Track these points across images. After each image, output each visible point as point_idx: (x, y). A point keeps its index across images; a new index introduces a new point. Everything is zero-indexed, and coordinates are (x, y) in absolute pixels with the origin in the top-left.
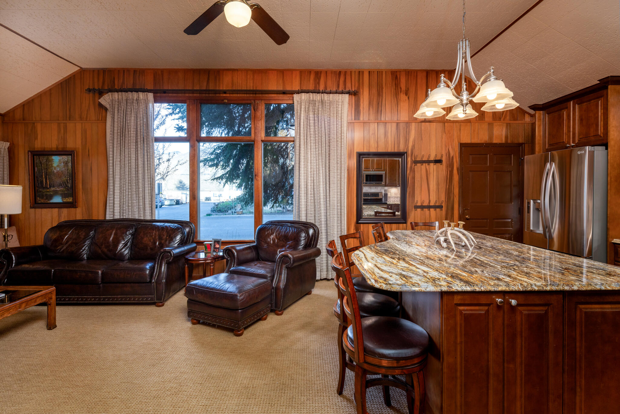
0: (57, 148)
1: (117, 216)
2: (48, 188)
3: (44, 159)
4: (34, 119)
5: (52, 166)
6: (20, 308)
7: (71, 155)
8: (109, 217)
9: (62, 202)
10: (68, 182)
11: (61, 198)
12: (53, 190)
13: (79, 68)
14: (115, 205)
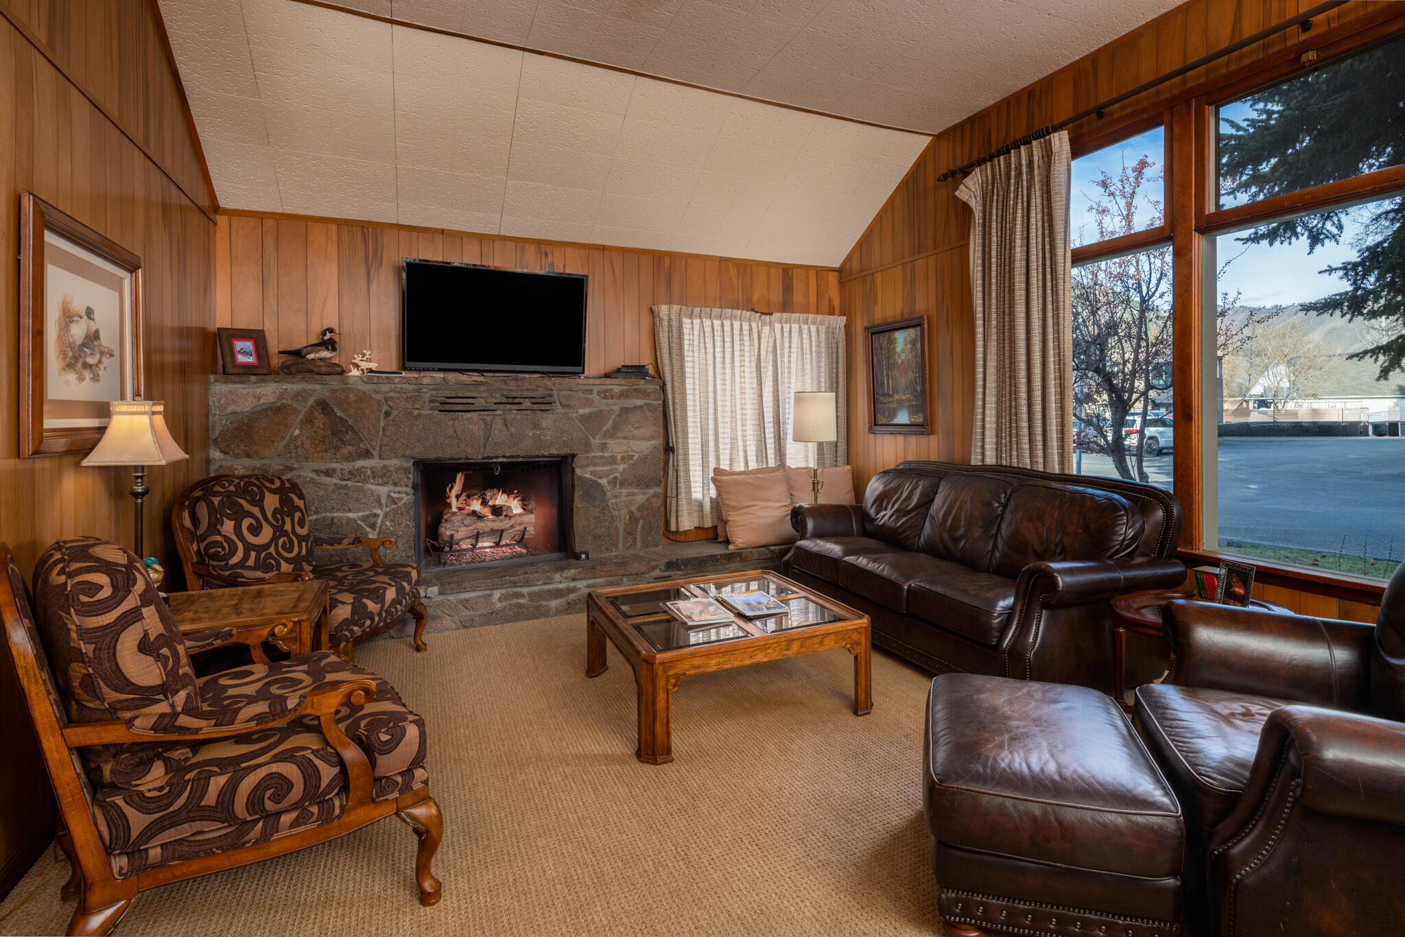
0: (902, 314)
1: (990, 460)
2: (890, 396)
3: (884, 338)
4: (873, 267)
5: (895, 352)
6: (788, 650)
7: (919, 325)
8: (975, 460)
9: (908, 422)
10: (916, 382)
11: (907, 415)
12: (897, 400)
13: (931, 138)
14: (987, 433)
